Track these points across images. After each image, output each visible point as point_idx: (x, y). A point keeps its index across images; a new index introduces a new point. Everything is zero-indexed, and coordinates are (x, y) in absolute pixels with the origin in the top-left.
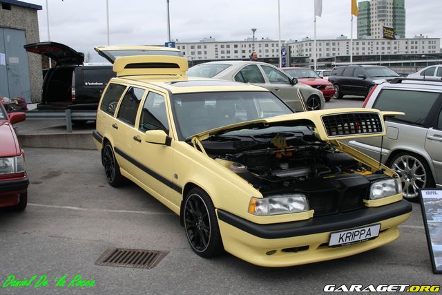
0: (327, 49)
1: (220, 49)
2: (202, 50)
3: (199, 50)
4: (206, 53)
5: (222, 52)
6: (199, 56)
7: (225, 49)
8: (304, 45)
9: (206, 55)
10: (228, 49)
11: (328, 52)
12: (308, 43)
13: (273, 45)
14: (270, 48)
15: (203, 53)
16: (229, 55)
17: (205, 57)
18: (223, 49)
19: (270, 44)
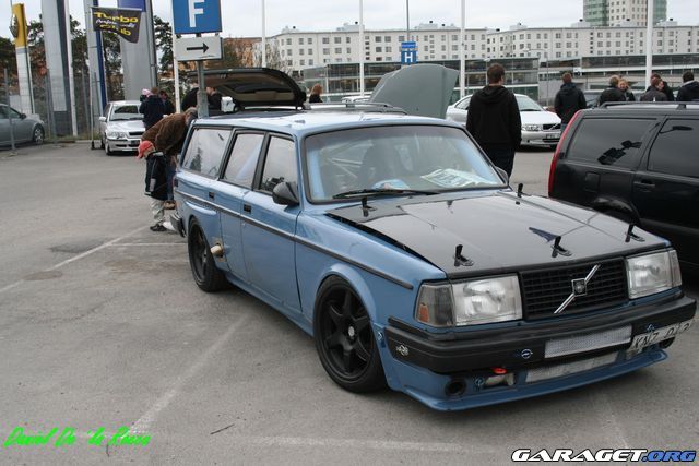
0: (558, 45)
1: (374, 45)
2: (343, 45)
3: (338, 46)
4: (349, 51)
5: (379, 50)
6: (338, 56)
7: (383, 44)
8: (517, 37)
9: (349, 56)
10: (388, 44)
11: (558, 50)
12: (525, 33)
13: (466, 38)
14: (460, 42)
15: (344, 51)
16: (389, 54)
17: (349, 59)
18: (379, 45)
19: (461, 36)
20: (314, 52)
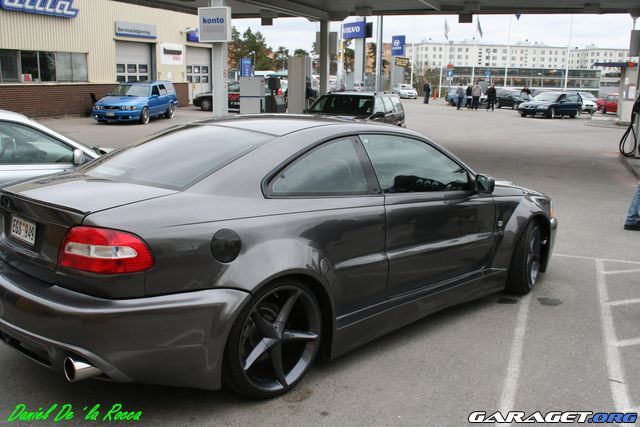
1: (485, 54)
2: (463, 53)
3: (460, 53)
4: (467, 57)
5: (488, 58)
6: (459, 60)
7: (491, 54)
8: (590, 54)
9: (467, 61)
10: (495, 55)
12: (596, 52)
13: (551, 53)
14: (547, 56)
15: (464, 57)
16: (494, 62)
17: (466, 63)
18: (488, 54)
19: (547, 51)
20: (443, 56)
